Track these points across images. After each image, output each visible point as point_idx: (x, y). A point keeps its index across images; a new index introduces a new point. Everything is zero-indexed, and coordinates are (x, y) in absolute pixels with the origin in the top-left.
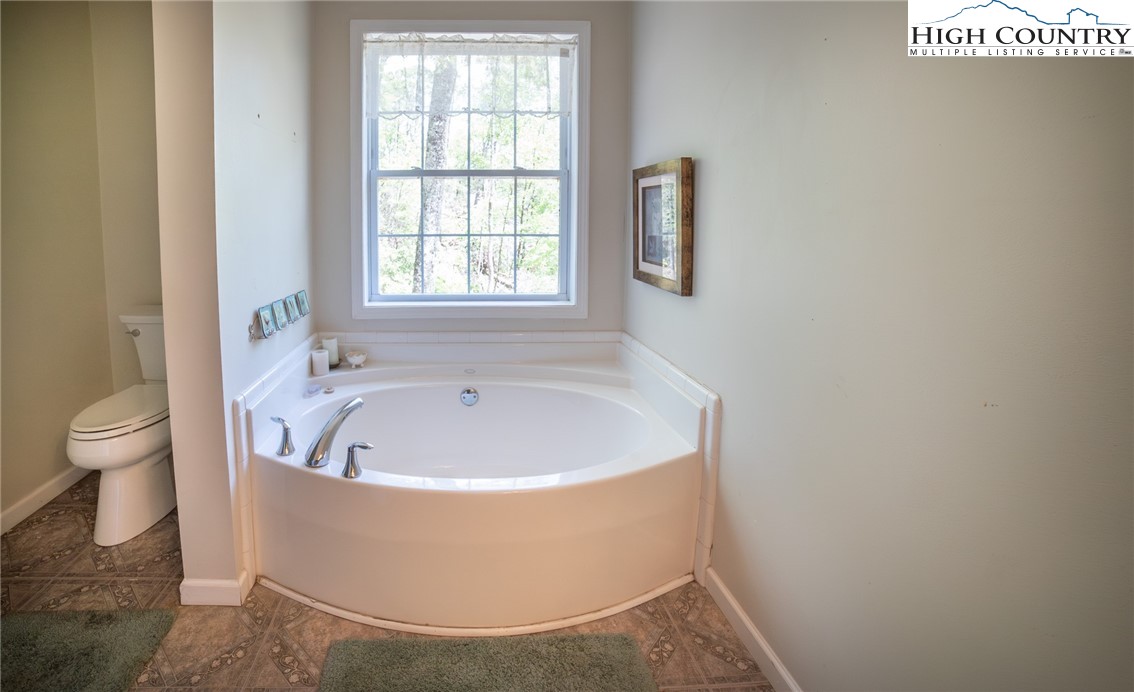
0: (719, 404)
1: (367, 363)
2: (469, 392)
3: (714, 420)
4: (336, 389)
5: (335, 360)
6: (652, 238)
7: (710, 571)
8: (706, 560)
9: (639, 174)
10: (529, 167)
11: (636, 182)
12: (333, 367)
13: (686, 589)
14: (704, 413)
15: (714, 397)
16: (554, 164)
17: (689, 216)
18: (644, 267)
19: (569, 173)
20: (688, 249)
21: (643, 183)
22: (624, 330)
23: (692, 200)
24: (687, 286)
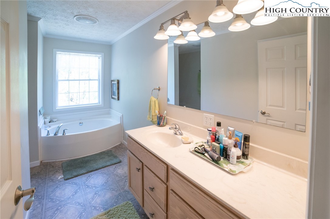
0: (123, 115)
1: (57, 121)
2: (80, 123)
3: (122, 118)
4: (51, 126)
5: (50, 121)
6: (114, 92)
7: (124, 141)
8: (123, 139)
9: (112, 81)
10: (91, 79)
11: (111, 82)
12: (49, 122)
13: (120, 145)
14: (121, 117)
15: (122, 114)
16: (97, 78)
17: (118, 89)
18: (113, 96)
19: (100, 80)
20: (118, 93)
21: (113, 82)
22: (110, 108)
23: (119, 86)
24: (118, 99)
